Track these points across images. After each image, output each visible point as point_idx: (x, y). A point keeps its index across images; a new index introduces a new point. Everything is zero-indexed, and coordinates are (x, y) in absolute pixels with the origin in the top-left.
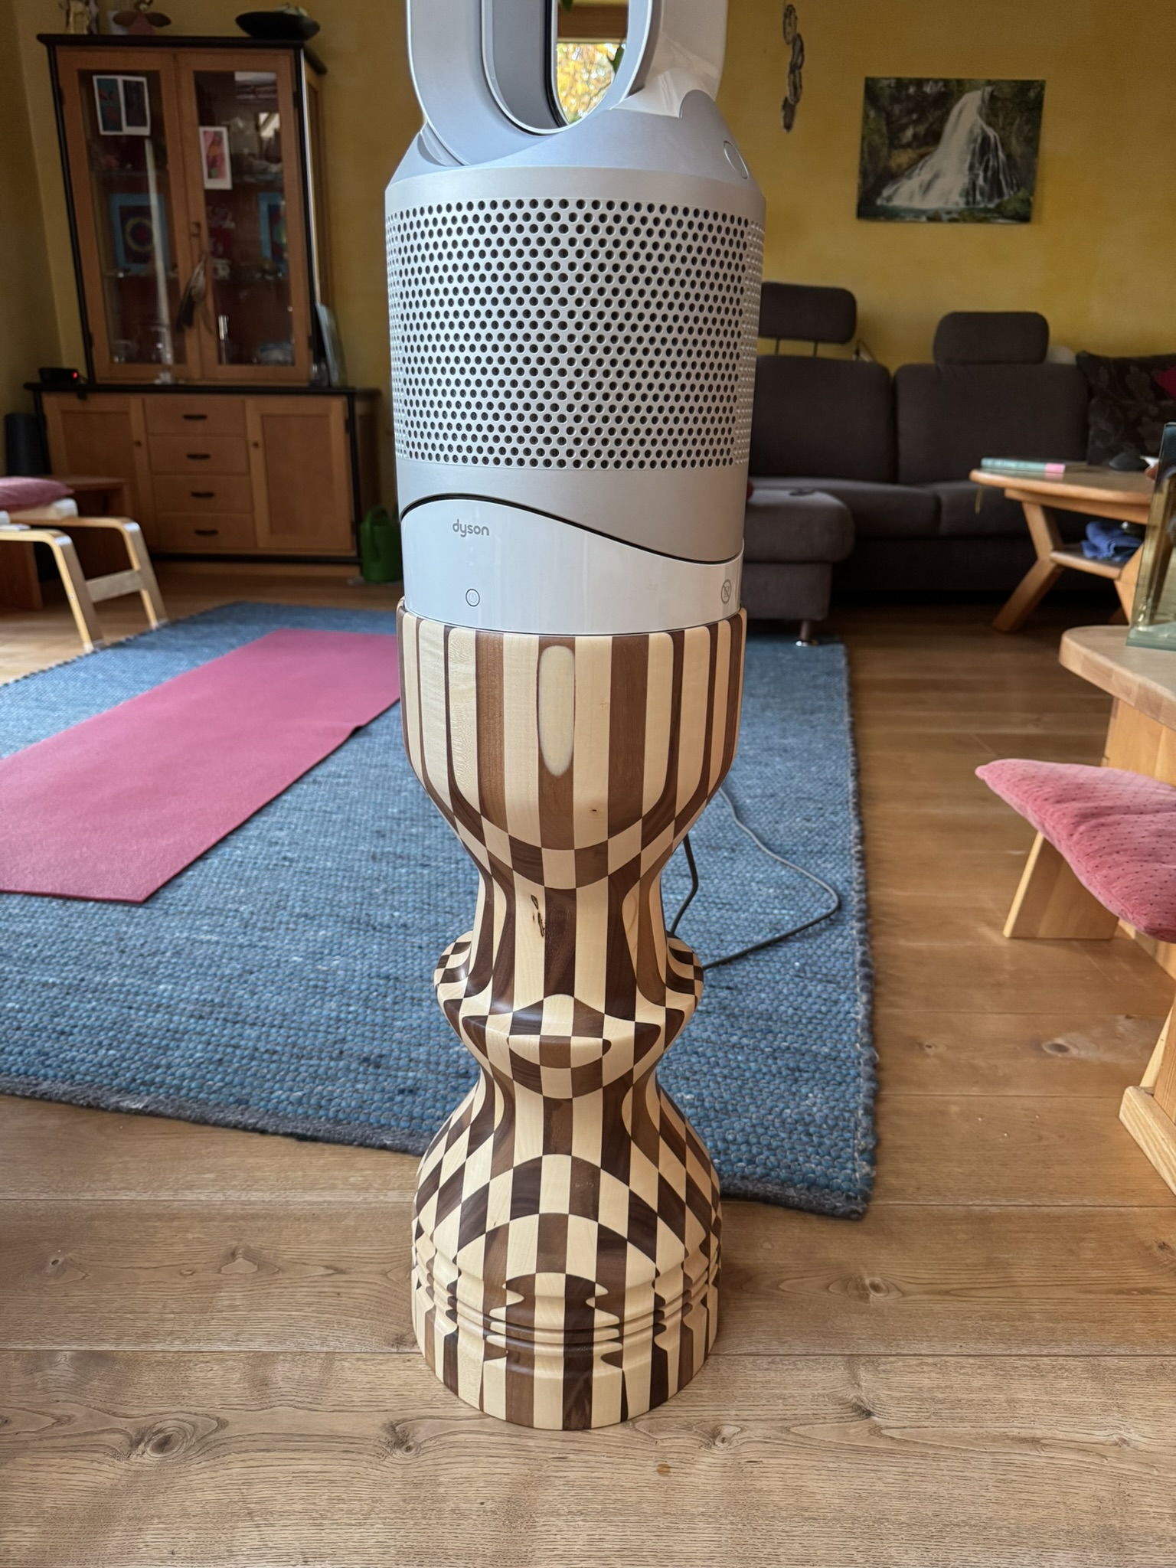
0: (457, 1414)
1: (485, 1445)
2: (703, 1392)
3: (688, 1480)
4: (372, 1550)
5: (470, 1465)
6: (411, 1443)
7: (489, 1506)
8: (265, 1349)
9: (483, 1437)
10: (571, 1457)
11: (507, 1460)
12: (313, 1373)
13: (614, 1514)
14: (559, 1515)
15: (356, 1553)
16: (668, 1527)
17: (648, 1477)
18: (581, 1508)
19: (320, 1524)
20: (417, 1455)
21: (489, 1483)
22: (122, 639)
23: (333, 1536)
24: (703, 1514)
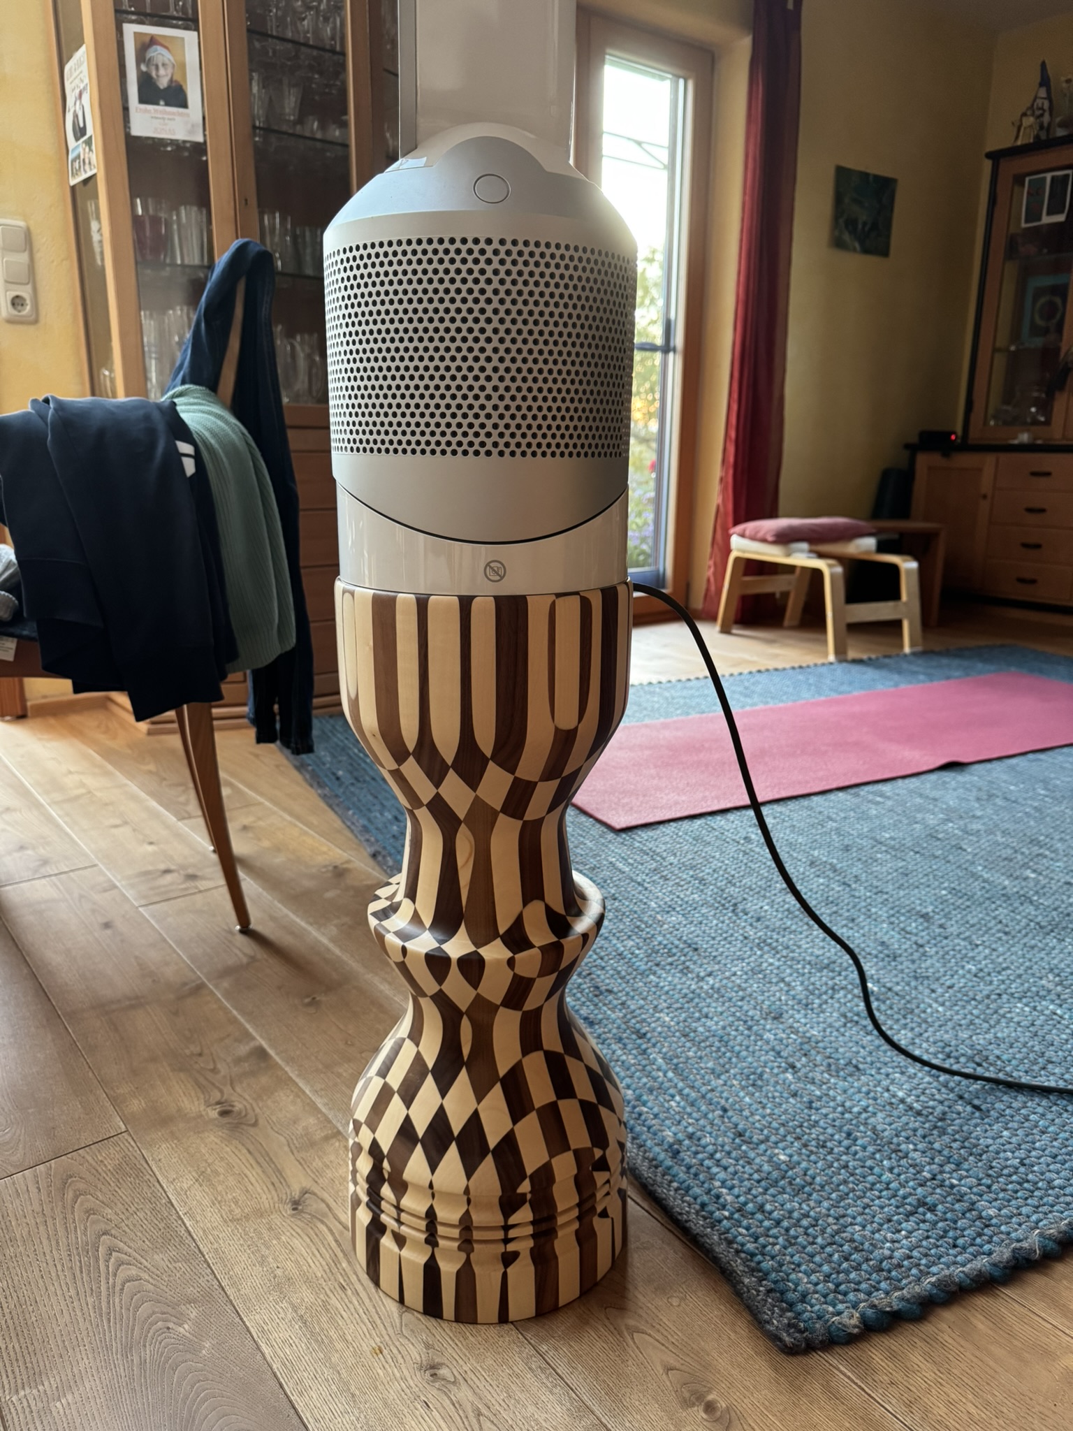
0: (339, 1215)
1: (325, 1242)
2: (470, 1337)
3: (379, 1371)
4: (211, 1237)
5: (304, 1245)
6: (300, 1208)
7: (279, 1272)
8: (320, 1106)
9: (330, 1238)
10: (349, 1292)
11: (321, 1260)
12: (318, 1135)
13: (317, 1341)
14: (296, 1312)
15: (204, 1231)
16: (327, 1380)
17: (364, 1345)
18: (309, 1320)
19: (214, 1204)
20: (293, 1216)
21: (297, 1262)
22: (865, 657)
23: (210, 1214)
24: (353, 1395)
